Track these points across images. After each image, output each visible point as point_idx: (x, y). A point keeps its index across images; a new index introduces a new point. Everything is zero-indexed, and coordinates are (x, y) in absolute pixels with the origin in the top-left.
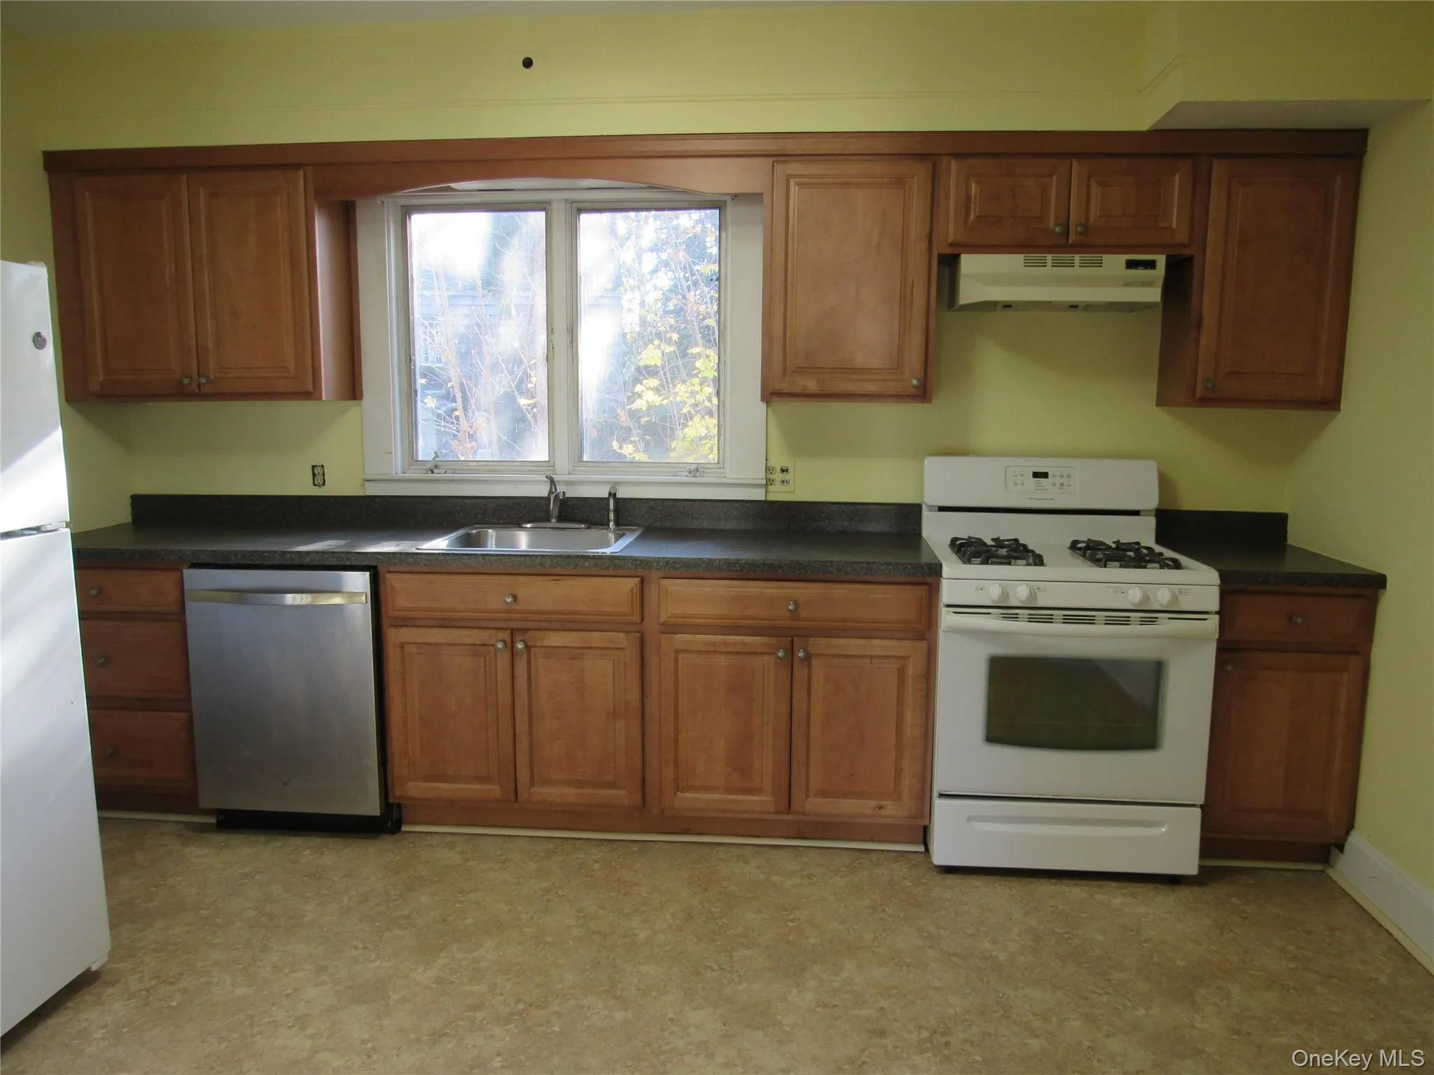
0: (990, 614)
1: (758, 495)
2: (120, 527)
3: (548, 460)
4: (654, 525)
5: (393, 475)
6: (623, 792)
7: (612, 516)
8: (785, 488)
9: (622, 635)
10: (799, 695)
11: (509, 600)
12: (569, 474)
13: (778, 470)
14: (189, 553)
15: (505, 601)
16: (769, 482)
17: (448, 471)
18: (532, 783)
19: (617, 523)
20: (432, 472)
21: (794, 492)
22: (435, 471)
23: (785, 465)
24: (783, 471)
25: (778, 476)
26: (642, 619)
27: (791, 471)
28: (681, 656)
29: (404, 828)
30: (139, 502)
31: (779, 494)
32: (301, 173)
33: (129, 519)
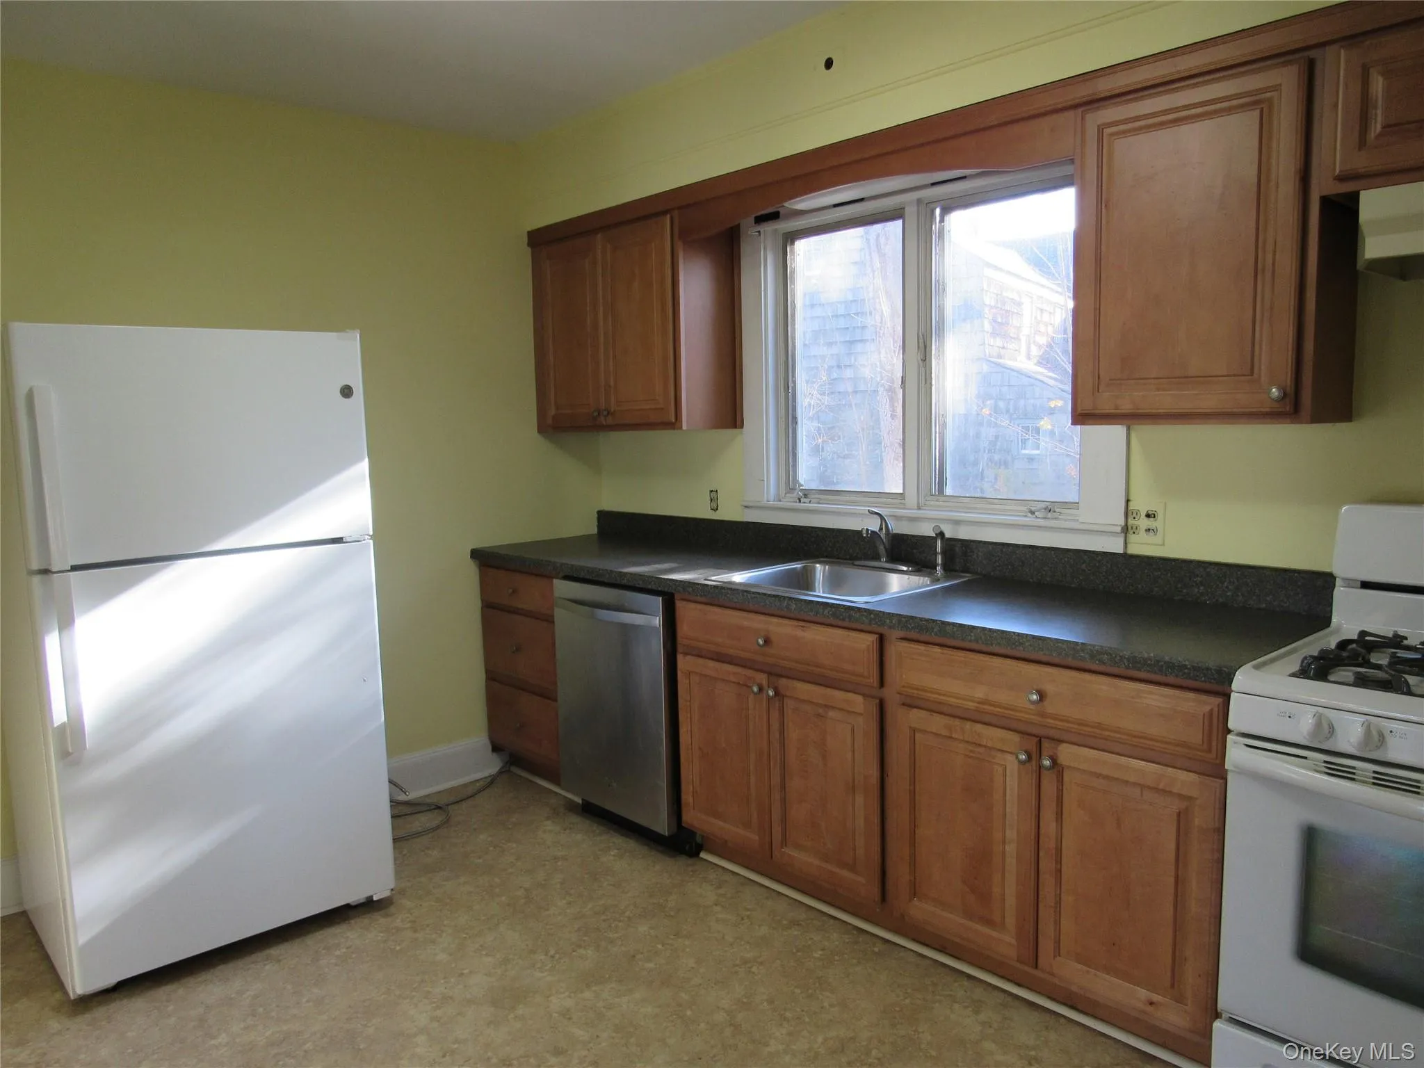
0: (1306, 758)
1: (1114, 546)
2: (588, 537)
3: (902, 492)
4: (992, 574)
5: (764, 502)
6: (861, 879)
7: (939, 560)
8: (1150, 538)
9: (860, 699)
10: (1048, 815)
11: (761, 642)
12: (919, 508)
13: (1143, 515)
14: (558, 565)
15: (757, 641)
16: (1126, 530)
17: (813, 500)
18: (784, 842)
19: (946, 568)
20: (800, 501)
21: (1163, 545)
22: (802, 500)
23: (1152, 508)
24: (1148, 516)
25: (1144, 523)
26: (882, 683)
27: (1160, 516)
28: (918, 735)
29: (703, 855)
30: (605, 518)
31: (1142, 546)
32: (668, 216)
33: (595, 531)
